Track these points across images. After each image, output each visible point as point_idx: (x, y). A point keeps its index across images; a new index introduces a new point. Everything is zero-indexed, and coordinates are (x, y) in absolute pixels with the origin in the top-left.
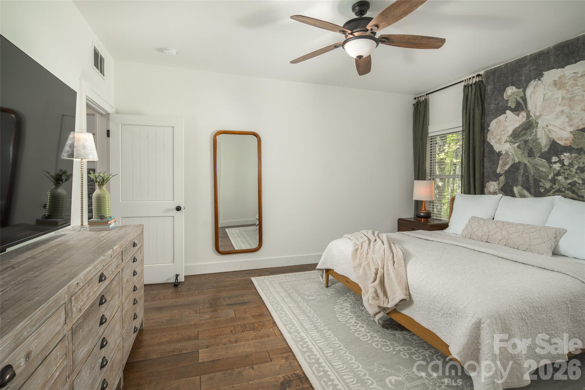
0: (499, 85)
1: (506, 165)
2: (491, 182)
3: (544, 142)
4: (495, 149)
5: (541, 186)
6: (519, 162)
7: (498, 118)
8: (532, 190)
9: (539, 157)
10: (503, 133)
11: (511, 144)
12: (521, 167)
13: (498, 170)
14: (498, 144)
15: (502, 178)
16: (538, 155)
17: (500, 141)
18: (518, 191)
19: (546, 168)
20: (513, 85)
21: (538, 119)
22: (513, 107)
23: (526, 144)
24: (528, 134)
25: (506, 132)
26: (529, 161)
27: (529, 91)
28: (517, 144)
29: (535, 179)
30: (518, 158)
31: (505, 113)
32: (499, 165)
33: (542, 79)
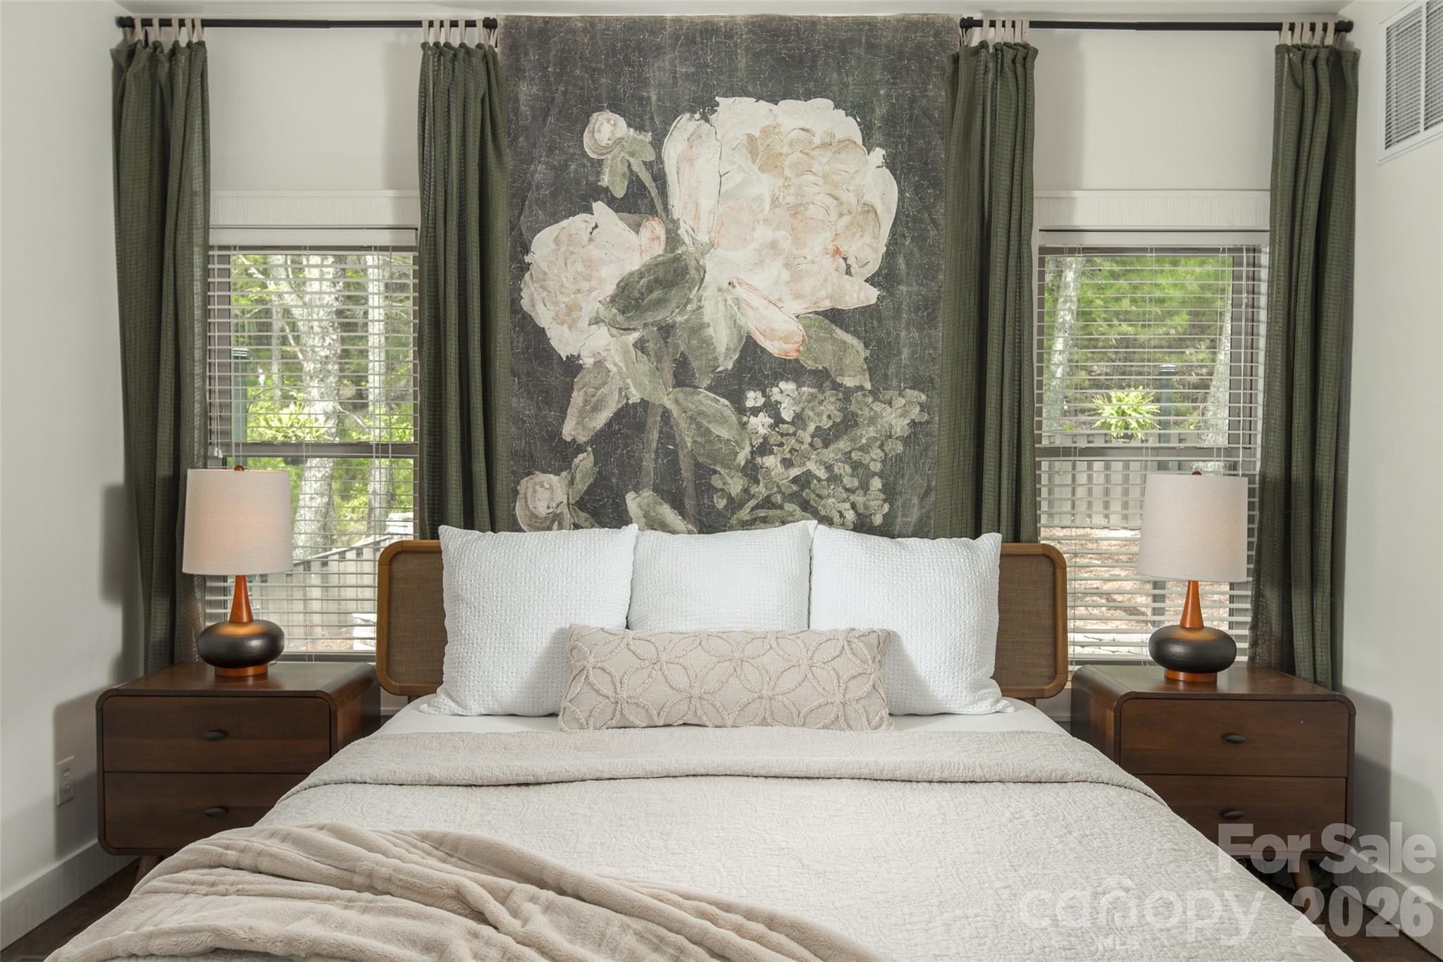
0: (565, 93)
1: (596, 409)
2: (540, 477)
3: (723, 340)
4: (553, 343)
5: (717, 490)
6: (644, 403)
7: (564, 223)
8: (689, 503)
9: (709, 389)
10: (585, 285)
11: (614, 331)
12: (650, 420)
13: (569, 430)
14: (565, 327)
15: (584, 461)
16: (706, 382)
17: (575, 315)
18: (640, 507)
19: (731, 427)
20: (615, 108)
21: (703, 254)
22: (619, 192)
23: (665, 339)
24: (674, 304)
25: (594, 283)
26: (676, 401)
27: (674, 148)
28: (635, 336)
29: (698, 465)
30: (639, 385)
31: (589, 210)
32: (572, 411)
33: (713, 117)
